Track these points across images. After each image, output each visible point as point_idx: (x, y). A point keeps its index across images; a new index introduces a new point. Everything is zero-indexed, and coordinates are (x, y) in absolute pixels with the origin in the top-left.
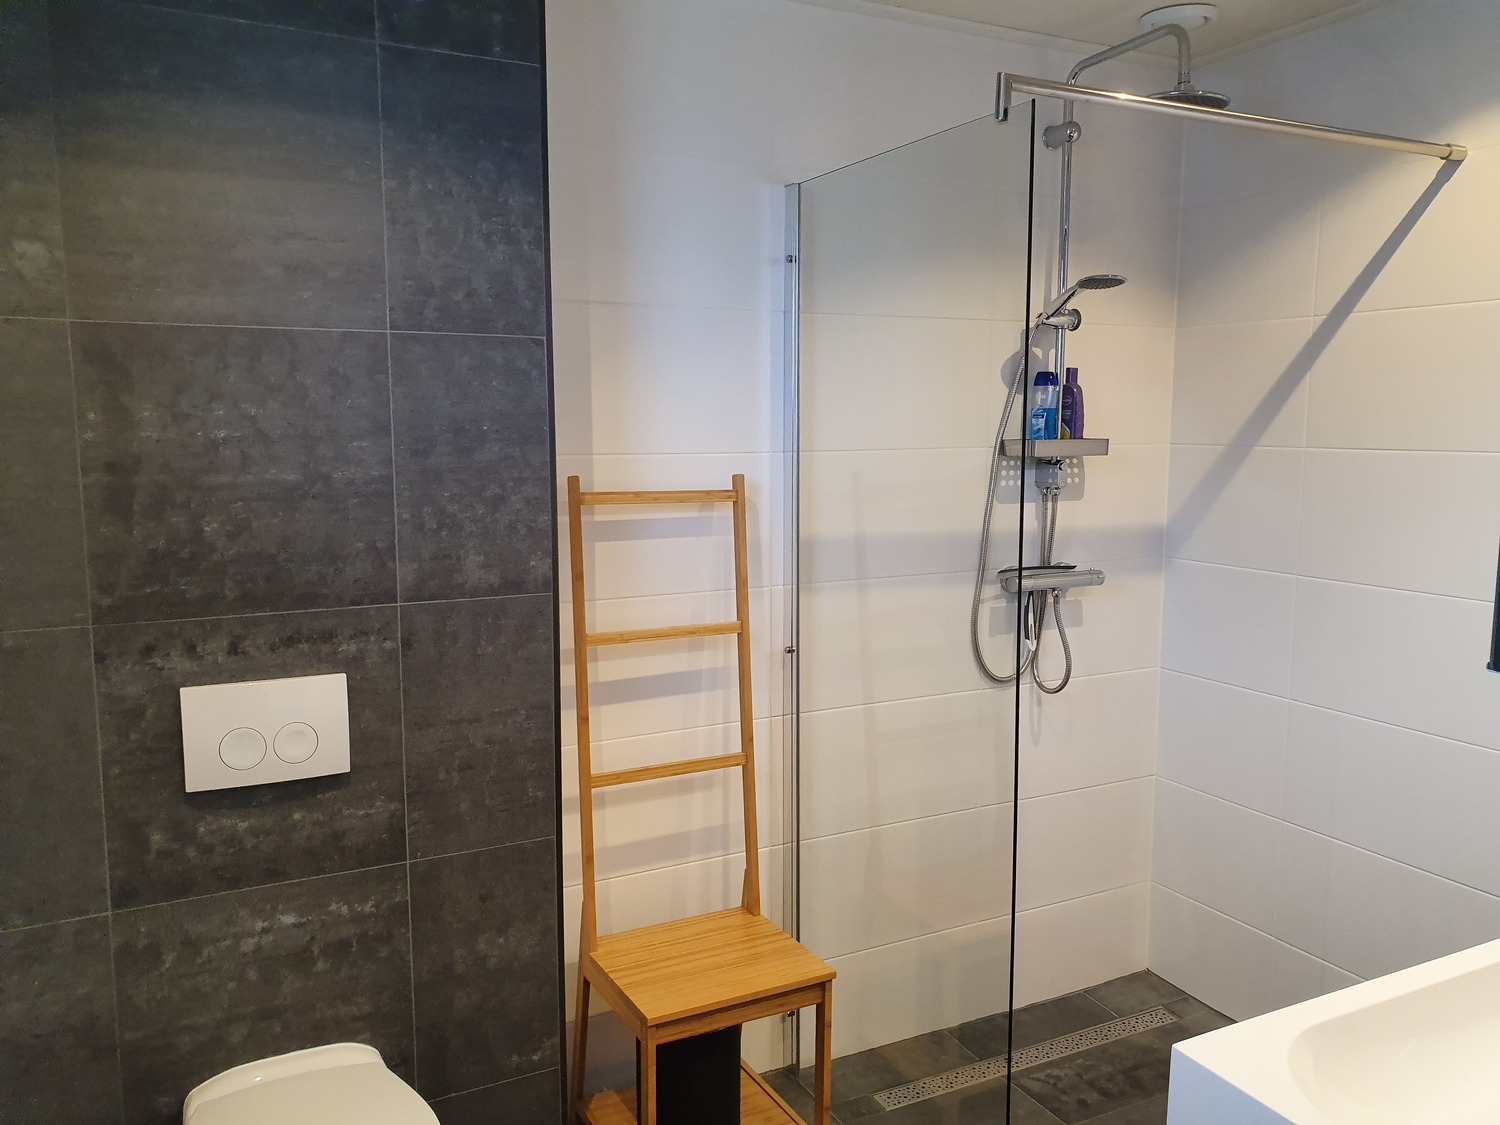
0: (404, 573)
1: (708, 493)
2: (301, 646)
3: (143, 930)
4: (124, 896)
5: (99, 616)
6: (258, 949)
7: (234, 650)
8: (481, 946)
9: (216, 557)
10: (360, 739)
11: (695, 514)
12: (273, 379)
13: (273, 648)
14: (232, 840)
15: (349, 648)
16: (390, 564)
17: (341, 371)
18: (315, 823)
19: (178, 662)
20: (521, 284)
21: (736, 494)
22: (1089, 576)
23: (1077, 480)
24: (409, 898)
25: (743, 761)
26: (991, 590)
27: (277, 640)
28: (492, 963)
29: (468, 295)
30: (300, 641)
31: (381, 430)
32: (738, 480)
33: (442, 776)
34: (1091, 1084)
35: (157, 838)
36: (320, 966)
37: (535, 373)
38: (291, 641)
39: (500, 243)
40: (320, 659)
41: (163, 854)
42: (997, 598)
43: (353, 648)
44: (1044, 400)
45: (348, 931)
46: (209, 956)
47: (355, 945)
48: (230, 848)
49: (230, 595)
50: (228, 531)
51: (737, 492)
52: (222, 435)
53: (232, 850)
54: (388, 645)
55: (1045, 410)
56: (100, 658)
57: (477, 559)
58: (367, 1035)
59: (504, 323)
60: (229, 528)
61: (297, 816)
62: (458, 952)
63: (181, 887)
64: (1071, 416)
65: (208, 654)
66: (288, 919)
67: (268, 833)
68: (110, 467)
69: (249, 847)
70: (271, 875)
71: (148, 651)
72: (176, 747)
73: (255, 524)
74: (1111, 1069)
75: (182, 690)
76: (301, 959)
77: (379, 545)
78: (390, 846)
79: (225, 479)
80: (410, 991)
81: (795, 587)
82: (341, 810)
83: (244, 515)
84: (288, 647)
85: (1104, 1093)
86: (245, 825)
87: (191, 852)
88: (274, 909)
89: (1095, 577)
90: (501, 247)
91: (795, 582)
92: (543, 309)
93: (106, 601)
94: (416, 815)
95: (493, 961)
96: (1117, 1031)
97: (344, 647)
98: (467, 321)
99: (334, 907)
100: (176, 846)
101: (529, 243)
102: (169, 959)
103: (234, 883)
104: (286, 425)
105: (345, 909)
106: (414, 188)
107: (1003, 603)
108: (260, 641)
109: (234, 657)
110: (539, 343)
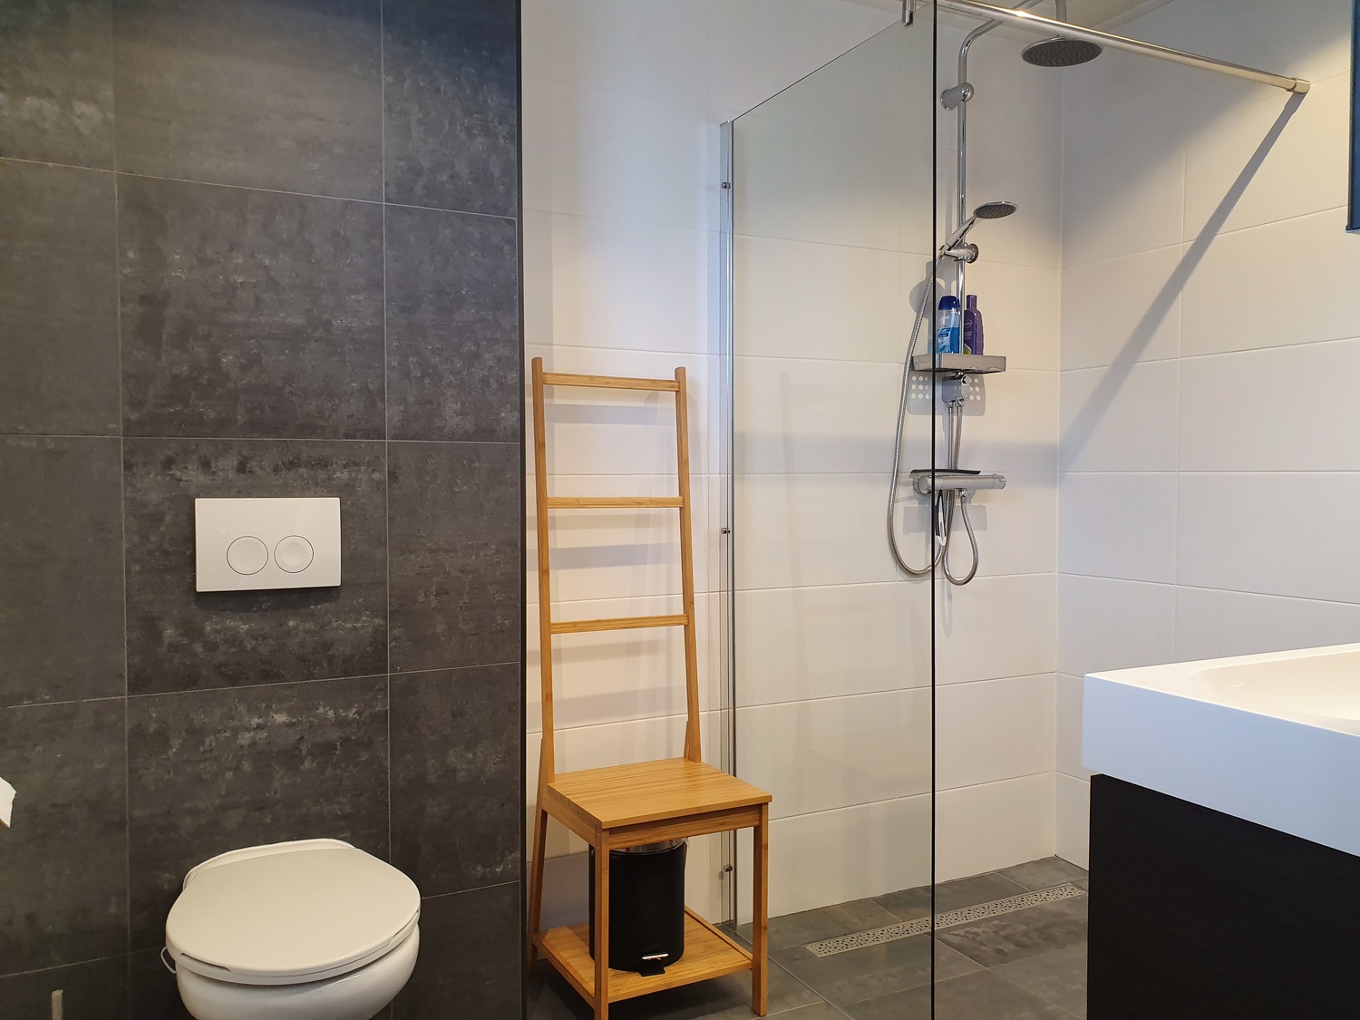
0: (392, 414)
1: (654, 381)
2: (300, 470)
3: (154, 715)
4: (139, 683)
5: (129, 427)
6: (253, 743)
7: (242, 468)
8: (452, 759)
9: (230, 385)
10: (349, 559)
11: (642, 404)
12: (284, 236)
13: (276, 470)
14: (235, 640)
15: (343, 475)
16: (379, 404)
17: (342, 233)
18: (307, 632)
19: (193, 475)
20: (496, 171)
21: (678, 386)
22: (992, 480)
23: (978, 398)
24: (388, 708)
25: (685, 621)
26: (905, 492)
27: (280, 463)
28: (461, 775)
29: (452, 177)
30: (300, 466)
31: (374, 285)
32: (680, 372)
33: (421, 599)
34: (1007, 938)
35: (169, 633)
36: (307, 764)
37: (507, 248)
38: (292, 465)
39: (479, 135)
40: (317, 484)
41: (173, 647)
42: (910, 498)
43: (346, 475)
44: (948, 321)
45: (334, 735)
46: (210, 745)
47: (339, 747)
48: (231, 647)
49: (241, 418)
50: (241, 363)
51: (679, 382)
52: (241, 280)
53: (233, 650)
54: (376, 476)
55: (949, 329)
56: (128, 466)
57: (455, 406)
58: (347, 834)
59: (481, 203)
60: (242, 361)
61: (291, 623)
62: (431, 763)
63: (189, 680)
64: (972, 336)
65: (220, 470)
66: (281, 718)
67: (265, 637)
68: (144, 300)
69: (249, 647)
70: (267, 676)
71: (169, 463)
72: (188, 553)
73: (264, 360)
74: (1025, 928)
75: (196, 500)
76: (291, 758)
77: (370, 386)
78: (373, 659)
79: (239, 318)
80: (387, 796)
81: (730, 476)
82: (330, 622)
83: (256, 351)
84: (289, 470)
85: (1019, 944)
86: (246, 627)
87: (198, 648)
88: (269, 707)
89: (998, 482)
90: (480, 139)
91: (730, 471)
92: (515, 193)
93: (134, 417)
94: (397, 632)
95: (462, 773)
96: (1031, 901)
97: (338, 474)
98: (450, 199)
99: (321, 710)
100: (185, 641)
101: (504, 137)
102: (176, 744)
103: (234, 680)
104: (295, 275)
105: (331, 713)
106: (408, 83)
107: (915, 504)
108: (265, 463)
109: (242, 475)
110: (510, 222)
